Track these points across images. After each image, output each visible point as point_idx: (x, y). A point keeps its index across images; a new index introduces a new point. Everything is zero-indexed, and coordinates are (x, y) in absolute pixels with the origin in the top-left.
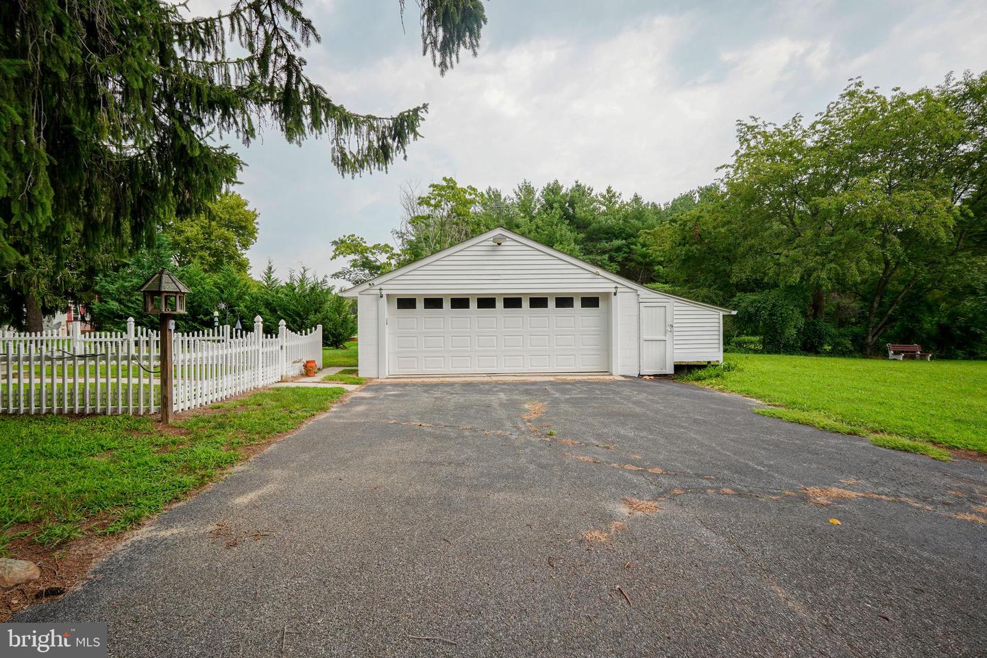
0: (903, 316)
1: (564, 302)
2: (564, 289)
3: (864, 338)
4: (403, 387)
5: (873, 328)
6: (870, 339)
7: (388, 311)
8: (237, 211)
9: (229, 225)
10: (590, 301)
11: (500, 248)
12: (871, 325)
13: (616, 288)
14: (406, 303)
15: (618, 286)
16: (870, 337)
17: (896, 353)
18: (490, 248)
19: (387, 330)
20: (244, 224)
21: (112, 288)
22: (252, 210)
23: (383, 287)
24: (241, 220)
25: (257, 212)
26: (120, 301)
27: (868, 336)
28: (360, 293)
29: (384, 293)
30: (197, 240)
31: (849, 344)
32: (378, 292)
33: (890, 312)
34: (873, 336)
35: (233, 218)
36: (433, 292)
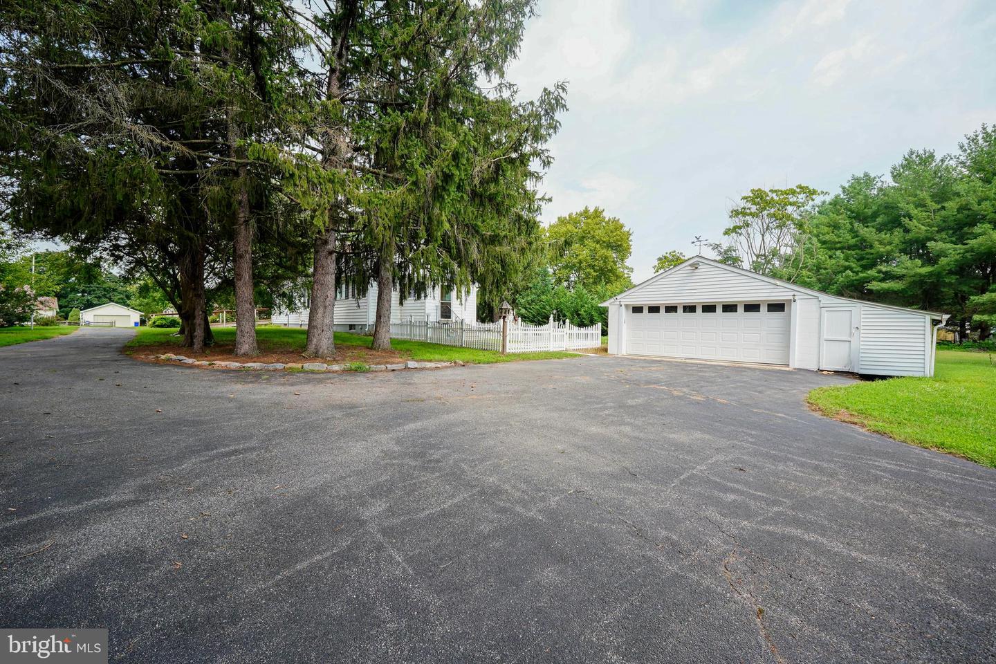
1: (752, 307)
2: (752, 298)
4: (632, 360)
7: (626, 315)
8: (614, 234)
9: (609, 246)
10: (777, 307)
11: (697, 271)
13: (794, 295)
14: (638, 310)
15: (796, 293)
18: (691, 271)
19: (624, 326)
20: (619, 243)
21: (522, 301)
22: (627, 230)
23: (621, 300)
24: (617, 240)
25: (631, 232)
26: (525, 308)
28: (610, 304)
29: (622, 303)
30: (586, 261)
32: (618, 303)
35: (611, 240)
36: (654, 303)
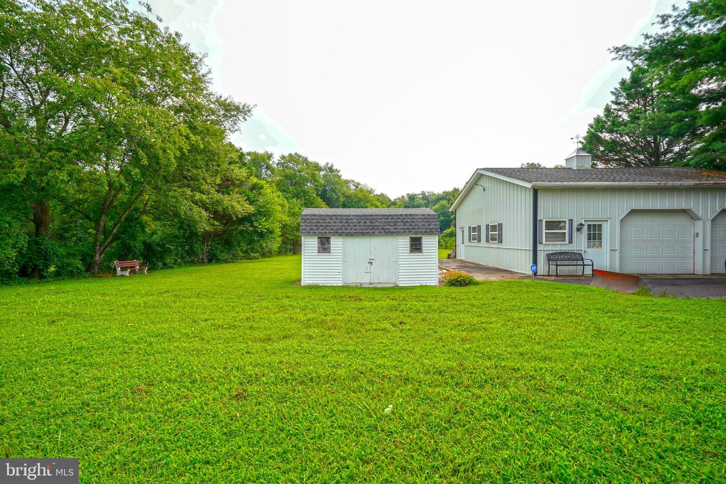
0: (125, 234)
3: (92, 257)
5: (100, 246)
6: (97, 257)
12: (98, 244)
16: (97, 256)
17: (123, 269)
27: (96, 254)
31: (78, 263)
33: (115, 231)
34: (100, 255)
